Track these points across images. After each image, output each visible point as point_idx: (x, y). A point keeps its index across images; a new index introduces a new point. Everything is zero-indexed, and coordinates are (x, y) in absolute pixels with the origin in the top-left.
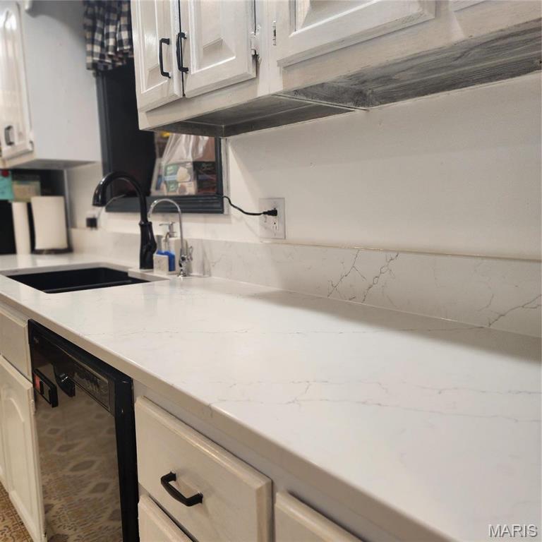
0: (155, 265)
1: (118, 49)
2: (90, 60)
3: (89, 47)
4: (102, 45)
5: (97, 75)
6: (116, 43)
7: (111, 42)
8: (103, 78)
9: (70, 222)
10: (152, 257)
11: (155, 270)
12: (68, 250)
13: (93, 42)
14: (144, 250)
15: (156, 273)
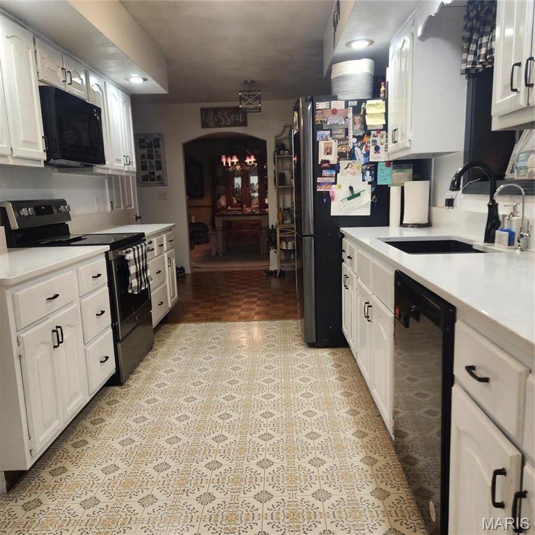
0: (496, 240)
1: (488, 57)
2: (464, 67)
3: (464, 56)
4: (475, 53)
5: (468, 78)
6: (487, 51)
7: (483, 51)
8: (473, 80)
9: (432, 202)
10: (494, 233)
11: (496, 244)
12: (428, 225)
13: (468, 51)
14: (489, 227)
15: (496, 246)
